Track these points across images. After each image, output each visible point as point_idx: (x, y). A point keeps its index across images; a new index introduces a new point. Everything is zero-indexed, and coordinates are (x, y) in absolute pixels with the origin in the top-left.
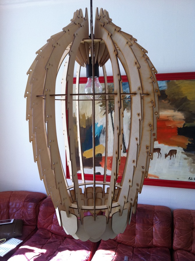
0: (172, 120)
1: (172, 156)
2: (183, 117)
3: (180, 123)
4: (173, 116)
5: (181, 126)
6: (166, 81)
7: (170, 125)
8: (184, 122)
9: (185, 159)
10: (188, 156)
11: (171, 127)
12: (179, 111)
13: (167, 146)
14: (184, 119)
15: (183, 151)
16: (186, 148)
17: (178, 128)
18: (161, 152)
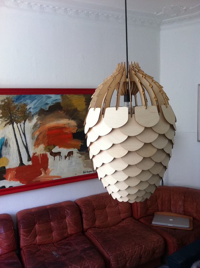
0: (67, 127)
1: (70, 156)
2: (76, 124)
3: (74, 129)
4: (69, 124)
5: (74, 131)
6: (61, 95)
7: (66, 132)
8: (77, 128)
9: (80, 157)
10: (81, 154)
11: (67, 133)
12: (72, 119)
13: (65, 149)
14: (76, 126)
15: (78, 151)
16: (79, 148)
17: (73, 133)
18: (61, 155)
